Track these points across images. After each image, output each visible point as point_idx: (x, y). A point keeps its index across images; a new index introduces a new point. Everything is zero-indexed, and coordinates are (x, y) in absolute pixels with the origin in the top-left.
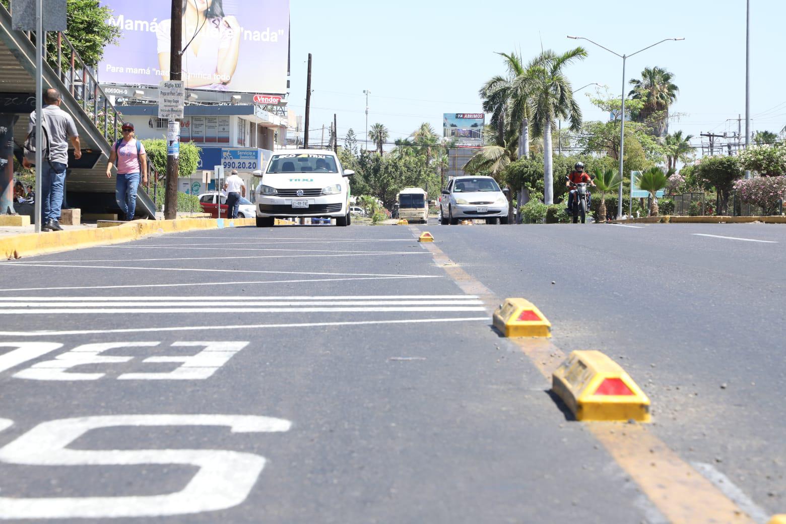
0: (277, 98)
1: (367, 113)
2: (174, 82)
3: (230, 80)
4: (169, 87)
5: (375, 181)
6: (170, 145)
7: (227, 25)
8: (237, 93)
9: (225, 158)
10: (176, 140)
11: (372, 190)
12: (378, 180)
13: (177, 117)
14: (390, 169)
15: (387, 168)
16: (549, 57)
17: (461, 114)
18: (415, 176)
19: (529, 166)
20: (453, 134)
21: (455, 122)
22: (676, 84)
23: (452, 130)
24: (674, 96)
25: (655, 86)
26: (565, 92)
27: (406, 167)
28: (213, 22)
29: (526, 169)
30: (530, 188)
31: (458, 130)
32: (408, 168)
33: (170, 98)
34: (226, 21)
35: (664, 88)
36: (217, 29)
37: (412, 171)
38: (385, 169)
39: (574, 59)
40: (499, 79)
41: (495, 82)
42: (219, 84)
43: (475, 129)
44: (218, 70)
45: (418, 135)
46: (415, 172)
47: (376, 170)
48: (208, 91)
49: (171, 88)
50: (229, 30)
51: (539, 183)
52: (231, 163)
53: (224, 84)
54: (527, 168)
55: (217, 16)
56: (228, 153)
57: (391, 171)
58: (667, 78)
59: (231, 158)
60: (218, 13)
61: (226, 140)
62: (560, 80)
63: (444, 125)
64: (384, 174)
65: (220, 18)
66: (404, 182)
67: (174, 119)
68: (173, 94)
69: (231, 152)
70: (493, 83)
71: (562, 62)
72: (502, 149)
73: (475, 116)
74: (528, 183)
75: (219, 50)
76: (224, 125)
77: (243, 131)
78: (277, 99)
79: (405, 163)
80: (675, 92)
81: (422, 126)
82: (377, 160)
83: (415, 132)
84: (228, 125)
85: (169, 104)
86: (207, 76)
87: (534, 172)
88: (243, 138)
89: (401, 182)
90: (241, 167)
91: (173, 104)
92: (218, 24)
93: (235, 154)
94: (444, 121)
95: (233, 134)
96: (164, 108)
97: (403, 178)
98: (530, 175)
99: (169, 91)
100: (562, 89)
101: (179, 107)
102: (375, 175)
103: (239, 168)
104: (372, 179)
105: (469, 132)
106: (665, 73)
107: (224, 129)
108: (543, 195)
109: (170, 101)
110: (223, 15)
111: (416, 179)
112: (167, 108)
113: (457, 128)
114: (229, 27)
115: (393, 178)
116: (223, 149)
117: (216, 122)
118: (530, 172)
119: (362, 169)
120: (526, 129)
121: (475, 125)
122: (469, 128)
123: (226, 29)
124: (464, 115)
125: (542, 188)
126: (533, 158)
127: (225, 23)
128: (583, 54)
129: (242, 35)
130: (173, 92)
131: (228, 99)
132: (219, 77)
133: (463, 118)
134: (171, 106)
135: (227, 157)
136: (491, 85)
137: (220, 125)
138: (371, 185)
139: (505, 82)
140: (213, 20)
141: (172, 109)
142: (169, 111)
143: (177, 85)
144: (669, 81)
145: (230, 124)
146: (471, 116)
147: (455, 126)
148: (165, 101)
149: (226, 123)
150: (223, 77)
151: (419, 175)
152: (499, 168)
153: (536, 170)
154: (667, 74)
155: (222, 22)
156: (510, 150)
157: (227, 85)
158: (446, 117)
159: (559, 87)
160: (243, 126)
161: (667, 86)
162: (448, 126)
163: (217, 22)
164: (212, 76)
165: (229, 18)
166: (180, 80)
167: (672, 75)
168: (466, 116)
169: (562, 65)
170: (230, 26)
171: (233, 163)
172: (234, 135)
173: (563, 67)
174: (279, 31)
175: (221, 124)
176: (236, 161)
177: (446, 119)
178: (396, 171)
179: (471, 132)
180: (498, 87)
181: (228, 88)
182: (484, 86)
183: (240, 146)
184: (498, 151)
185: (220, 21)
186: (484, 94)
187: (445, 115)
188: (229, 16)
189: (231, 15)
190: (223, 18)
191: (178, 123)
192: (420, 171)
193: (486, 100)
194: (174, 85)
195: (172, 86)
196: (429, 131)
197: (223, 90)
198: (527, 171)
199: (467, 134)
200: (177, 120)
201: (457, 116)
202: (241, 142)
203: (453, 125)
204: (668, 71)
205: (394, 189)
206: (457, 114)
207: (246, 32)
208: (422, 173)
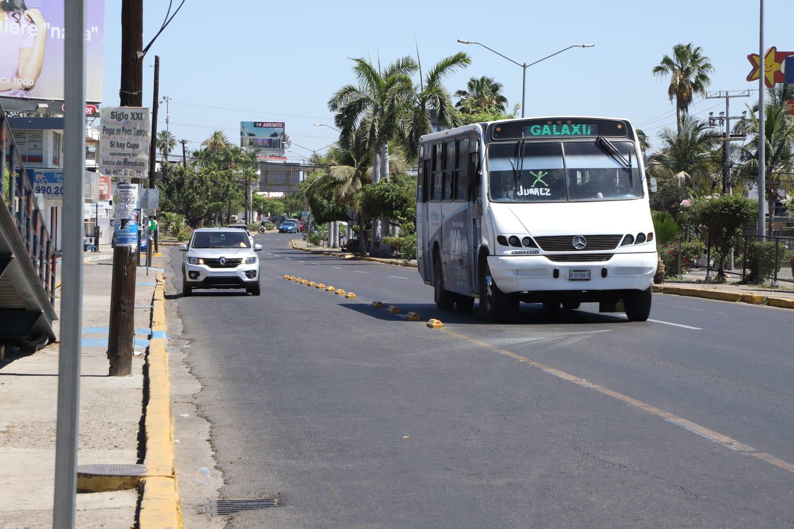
0: (91, 107)
1: (167, 122)
2: (128, 110)
3: (34, 85)
4: (119, 119)
5: (178, 196)
6: (122, 228)
7: (30, 20)
8: (43, 101)
9: (38, 182)
10: (133, 218)
11: (175, 207)
12: (183, 195)
13: (136, 176)
14: (196, 183)
15: (192, 183)
16: (407, 64)
17: (260, 123)
18: (221, 192)
19: (391, 191)
20: (251, 143)
21: (254, 130)
22: (505, 96)
23: (250, 140)
24: (503, 108)
25: (483, 97)
26: (446, 106)
27: (212, 181)
28: (13, 15)
29: (387, 193)
30: (399, 217)
31: (257, 139)
32: (215, 183)
33: (124, 138)
34: (28, 15)
35: (492, 100)
36: (17, 25)
37: (219, 185)
38: (190, 183)
39: (455, 67)
40: (351, 89)
41: (347, 92)
42: (20, 89)
43: (274, 138)
44: (20, 73)
45: (210, 144)
46: (223, 187)
47: (180, 185)
48: (8, 98)
49: (124, 120)
50: (33, 25)
51: (410, 211)
52: (46, 188)
53: (27, 89)
54: (389, 191)
55: (17, 8)
56: (42, 176)
57: (196, 186)
58: (495, 88)
59: (46, 182)
60: (18, 6)
61: (39, 159)
62: (439, 92)
63: (242, 134)
64: (188, 189)
65: (21, 12)
66: (210, 197)
67: (129, 177)
68: (127, 132)
69: (45, 174)
70: (344, 93)
71: (440, 71)
72: (353, 170)
73: (275, 125)
74: (398, 211)
75: (20, 50)
76: (36, 141)
77: (57, 148)
78: (91, 109)
79: (211, 178)
80: (504, 104)
81: (215, 134)
82: (181, 173)
83: (207, 141)
84: (41, 141)
85: (120, 150)
86: (5, 80)
87: (397, 197)
88: (57, 156)
89: (207, 198)
90: (58, 193)
91: (127, 150)
92: (18, 18)
93: (50, 177)
94: (241, 129)
95: (47, 152)
96: (110, 158)
97: (210, 194)
98: (392, 201)
99: (120, 127)
100: (442, 103)
101: (139, 157)
102: (179, 191)
103: (56, 193)
104: (176, 194)
105: (268, 142)
106: (492, 84)
107: (35, 146)
108: (414, 226)
109: (121, 146)
110: (25, 8)
111: (223, 194)
112: (116, 159)
113: (255, 137)
114: (32, 22)
115: (198, 193)
116: (36, 170)
117: (26, 138)
118: (392, 197)
119: (164, 184)
120: (386, 148)
121: (275, 135)
122: (268, 137)
123: (29, 25)
124: (263, 123)
125: (413, 217)
126: (395, 181)
127: (27, 17)
128: (465, 61)
129: (48, 32)
130: (127, 128)
131: (32, 108)
132: (20, 81)
133: (262, 126)
134: (123, 155)
135: (41, 180)
136: (342, 96)
137: (30, 141)
138: (175, 201)
139: (358, 92)
140: (12, 13)
141: (125, 160)
142: (119, 163)
143: (135, 116)
144: (498, 92)
145: (44, 141)
146: (270, 125)
147: (253, 135)
148: (112, 145)
149: (39, 139)
150: (25, 82)
151: (227, 190)
152: (349, 190)
153: (399, 195)
154: (496, 85)
155: (24, 17)
156: (360, 170)
157: (30, 92)
158: (243, 125)
159: (438, 100)
160: (58, 141)
161: (495, 97)
162: (246, 135)
163: (17, 16)
164: (12, 80)
165: (33, 12)
166: (140, 105)
167: (501, 86)
168: (264, 125)
169: (441, 75)
170: (34, 20)
171: (49, 187)
172: (49, 152)
173: (442, 76)
174: (93, 28)
175: (32, 139)
176: (53, 186)
177: (243, 127)
178: (202, 186)
179: (270, 141)
180: (350, 99)
181: (32, 95)
182: (334, 96)
183: (55, 167)
184: (348, 171)
185: (22, 15)
186: (334, 107)
187: (242, 123)
188: (32, 9)
189: (34, 8)
190: (25, 11)
191: (136, 185)
192: (228, 186)
193: (337, 113)
194: (130, 116)
195: (126, 117)
196: (223, 139)
197: (25, 97)
198: (389, 197)
199: (266, 143)
200: (135, 181)
201: (255, 124)
202: (56, 161)
203: (250, 135)
204: (496, 81)
205: (200, 205)
206: (255, 123)
207: (53, 29)
208: (231, 188)
